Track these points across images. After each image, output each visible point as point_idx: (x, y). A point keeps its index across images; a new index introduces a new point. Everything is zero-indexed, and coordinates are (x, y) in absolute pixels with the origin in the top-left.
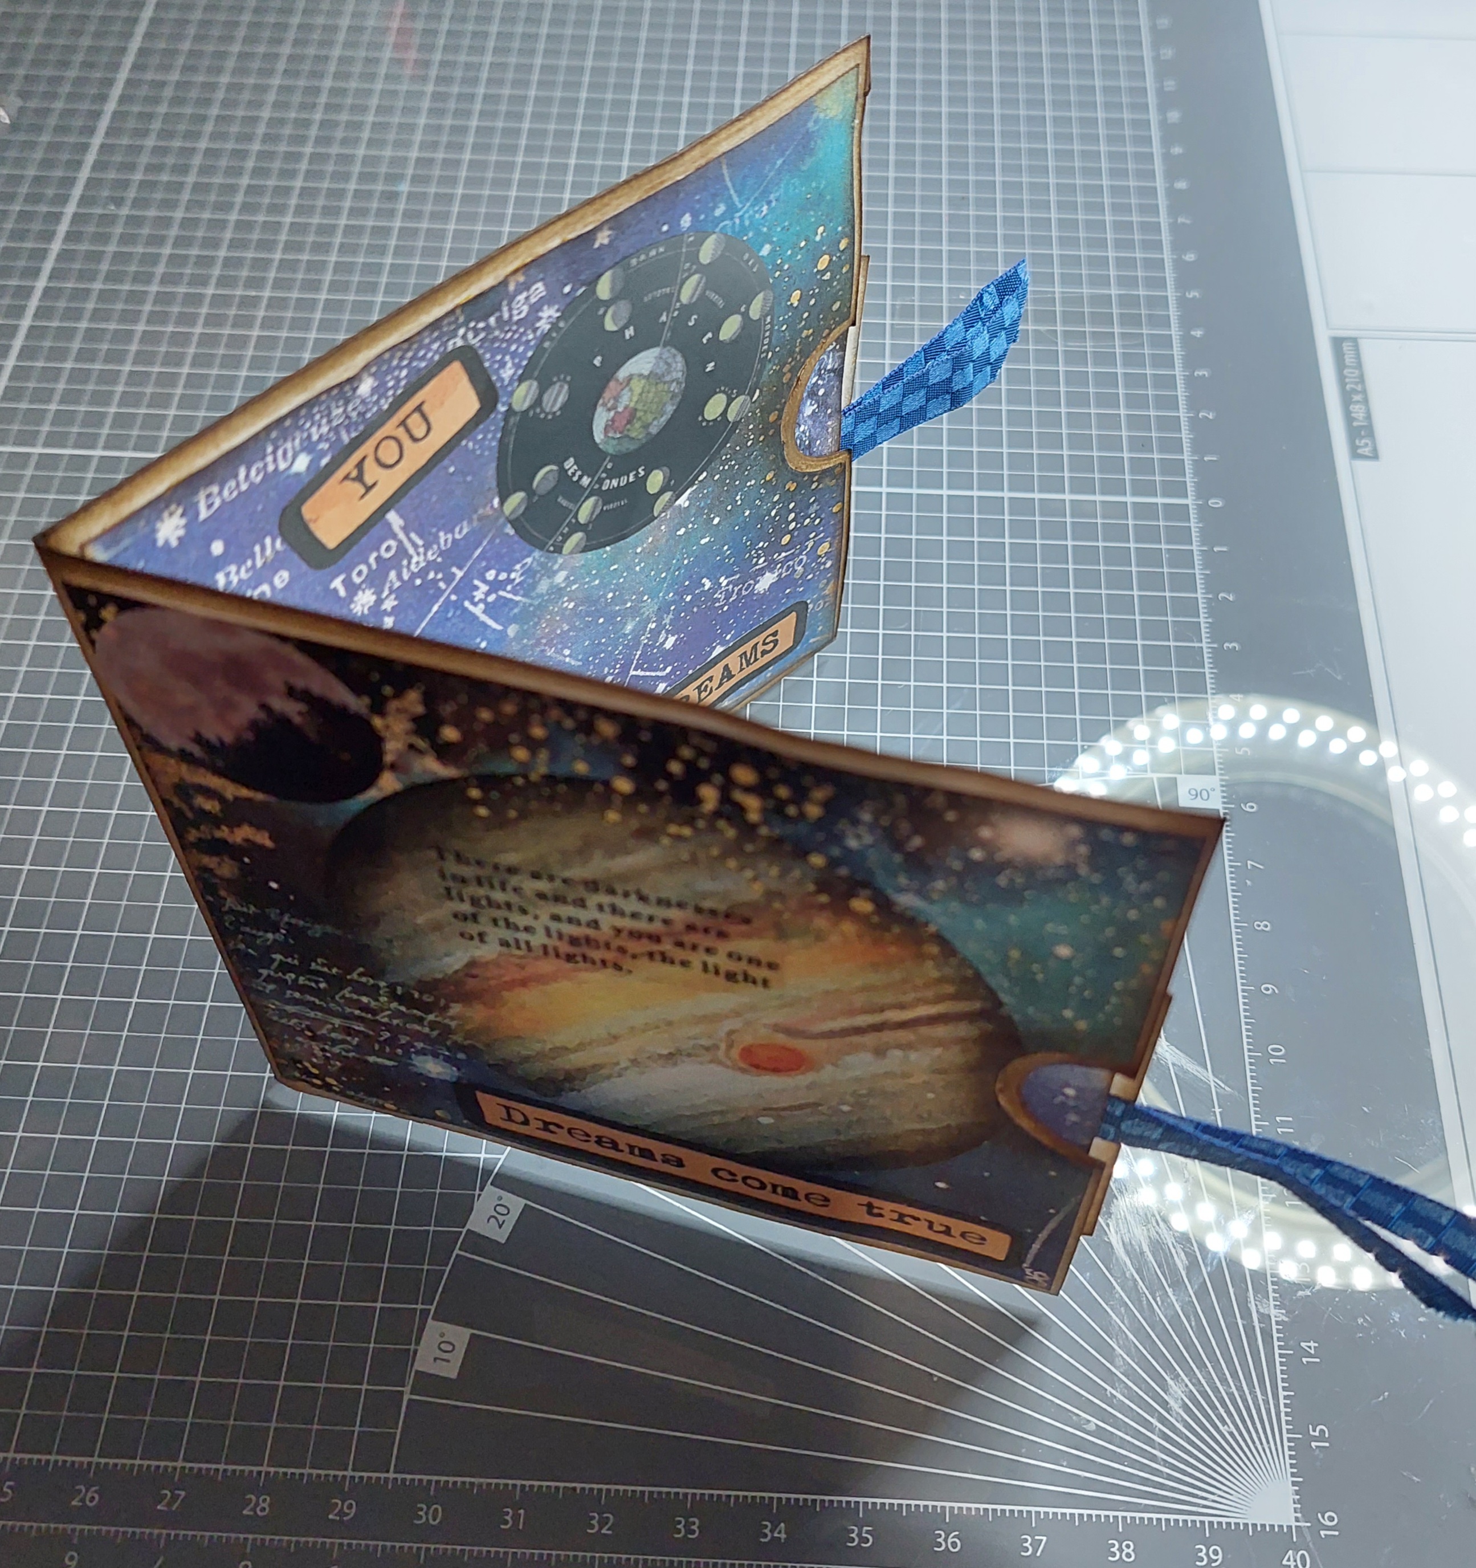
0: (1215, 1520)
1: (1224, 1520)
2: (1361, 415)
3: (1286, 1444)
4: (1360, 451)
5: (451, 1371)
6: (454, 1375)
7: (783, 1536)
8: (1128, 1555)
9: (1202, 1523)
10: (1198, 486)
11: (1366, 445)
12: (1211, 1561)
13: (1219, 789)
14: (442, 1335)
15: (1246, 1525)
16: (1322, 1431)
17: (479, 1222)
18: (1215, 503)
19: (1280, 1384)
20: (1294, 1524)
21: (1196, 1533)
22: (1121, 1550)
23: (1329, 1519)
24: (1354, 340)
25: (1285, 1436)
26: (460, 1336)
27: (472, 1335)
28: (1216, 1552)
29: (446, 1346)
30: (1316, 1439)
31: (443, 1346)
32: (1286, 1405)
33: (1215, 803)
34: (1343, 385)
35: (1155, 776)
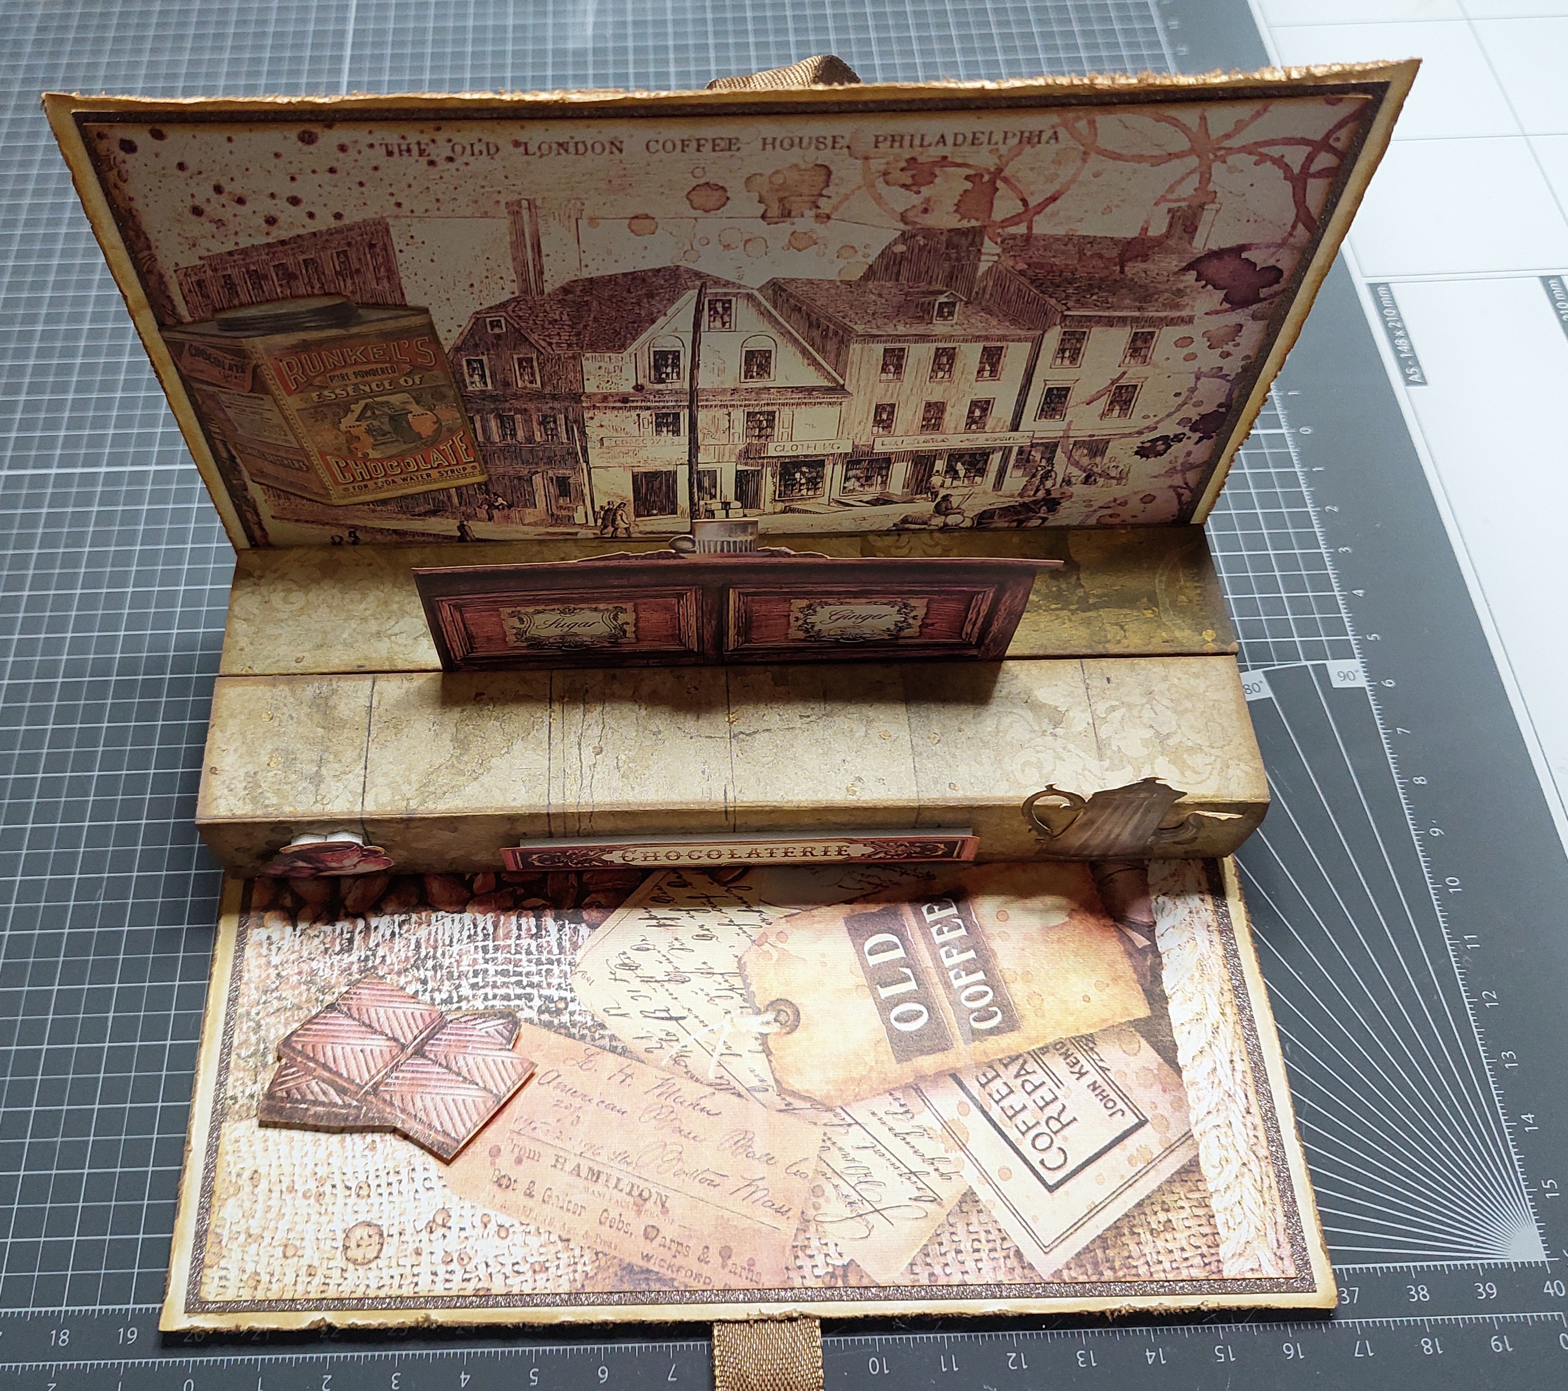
2: (1406, 348)
4: (1411, 378)
11: (1415, 372)
24: (1386, 284)
33: (1361, 681)
34: (1385, 323)
35: (1309, 663)
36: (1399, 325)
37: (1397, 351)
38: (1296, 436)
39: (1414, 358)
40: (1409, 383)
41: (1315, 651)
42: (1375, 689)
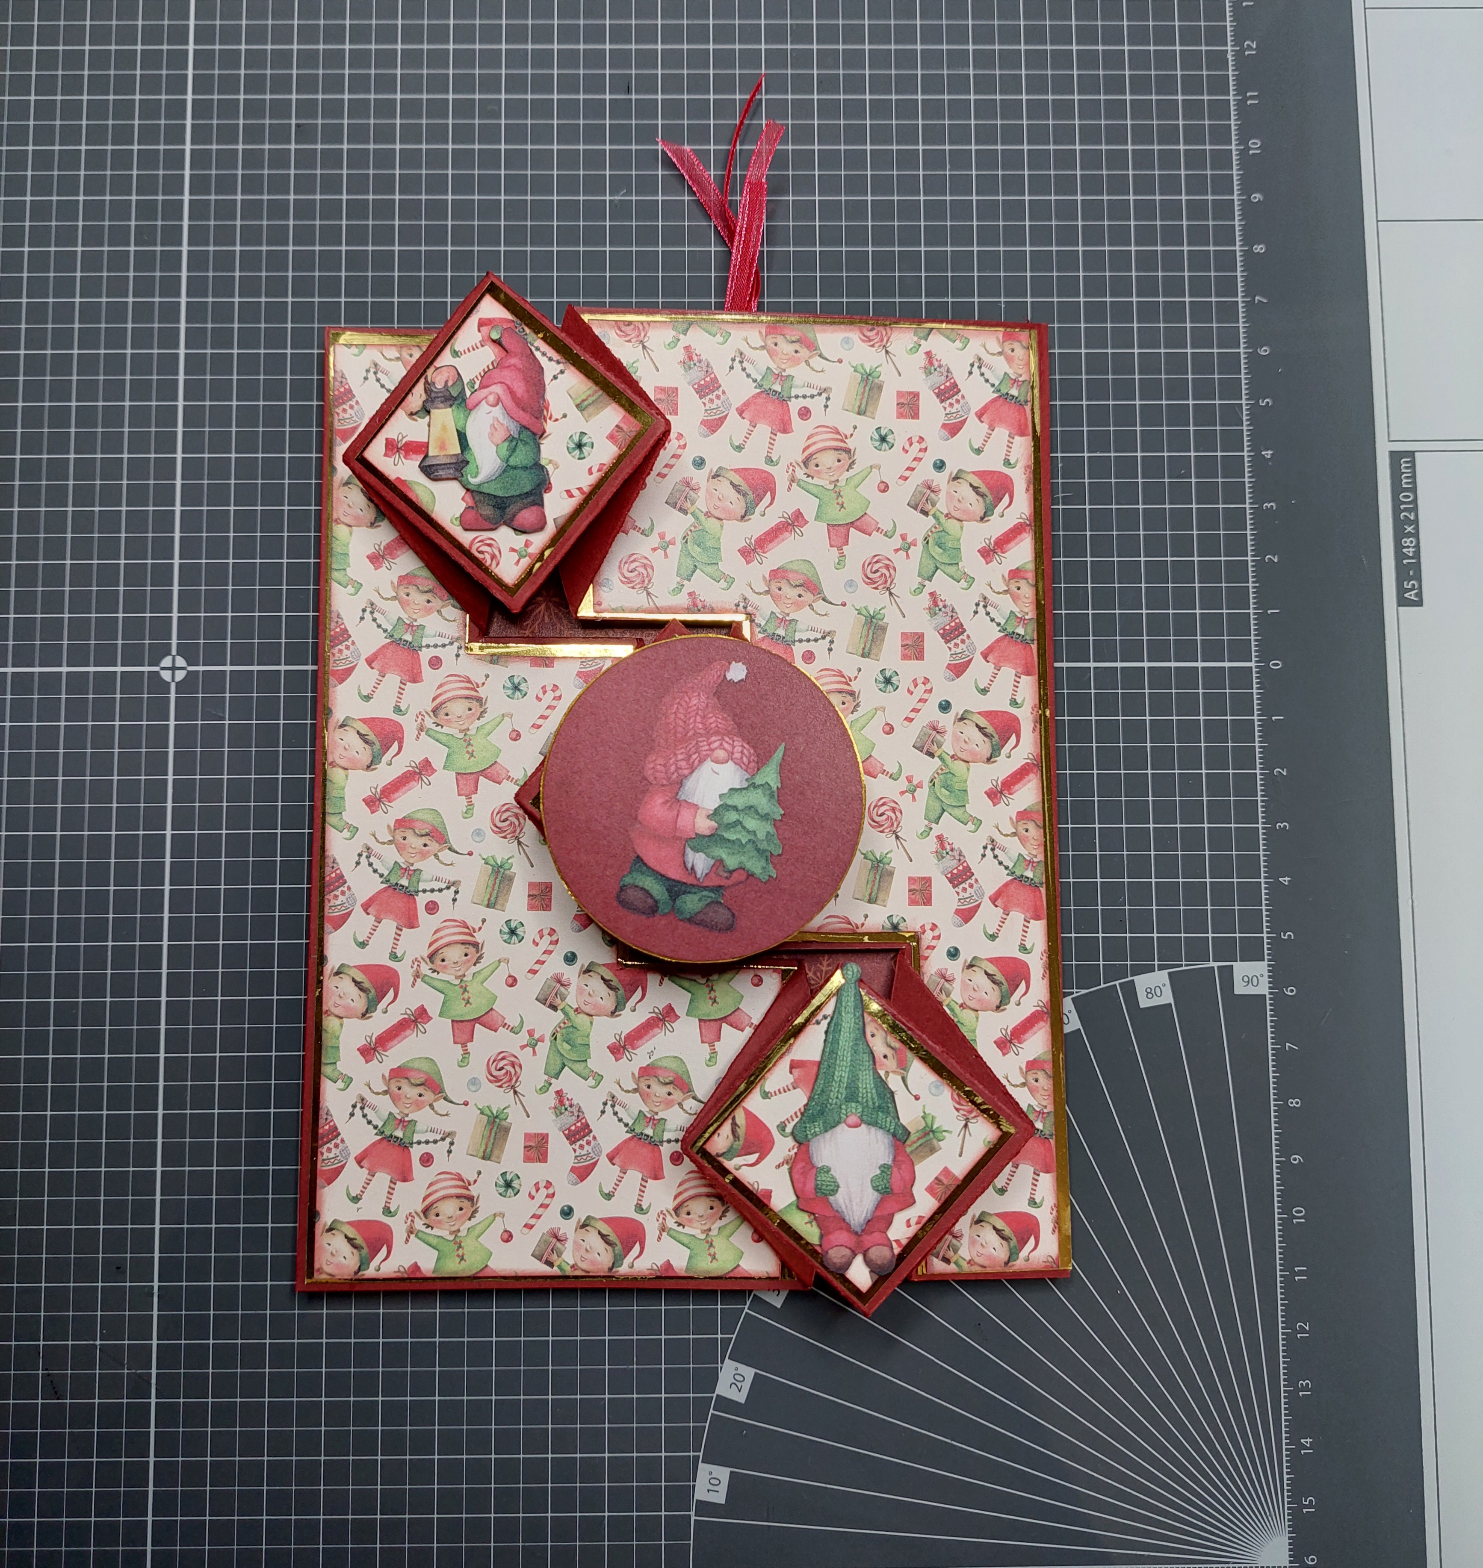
2: (1410, 552)
3: (1286, 1511)
4: (1406, 595)
5: (720, 1498)
6: (723, 1502)
10: (1260, 644)
11: (1413, 589)
13: (1266, 974)
14: (711, 1473)
16: (1311, 1501)
17: (725, 1388)
18: (1276, 665)
19: (1285, 1470)
20: (1288, 1565)
24: (1411, 454)
25: (1286, 1506)
26: (723, 1473)
27: (731, 1472)
30: (1306, 1507)
31: (712, 1481)
32: (1288, 1485)
33: (1263, 988)
34: (1396, 511)
35: (1216, 965)
36: (1412, 518)
37: (1399, 554)
38: (1263, 672)
39: (1417, 567)
40: (1403, 602)
41: (1226, 951)
42: (1275, 997)
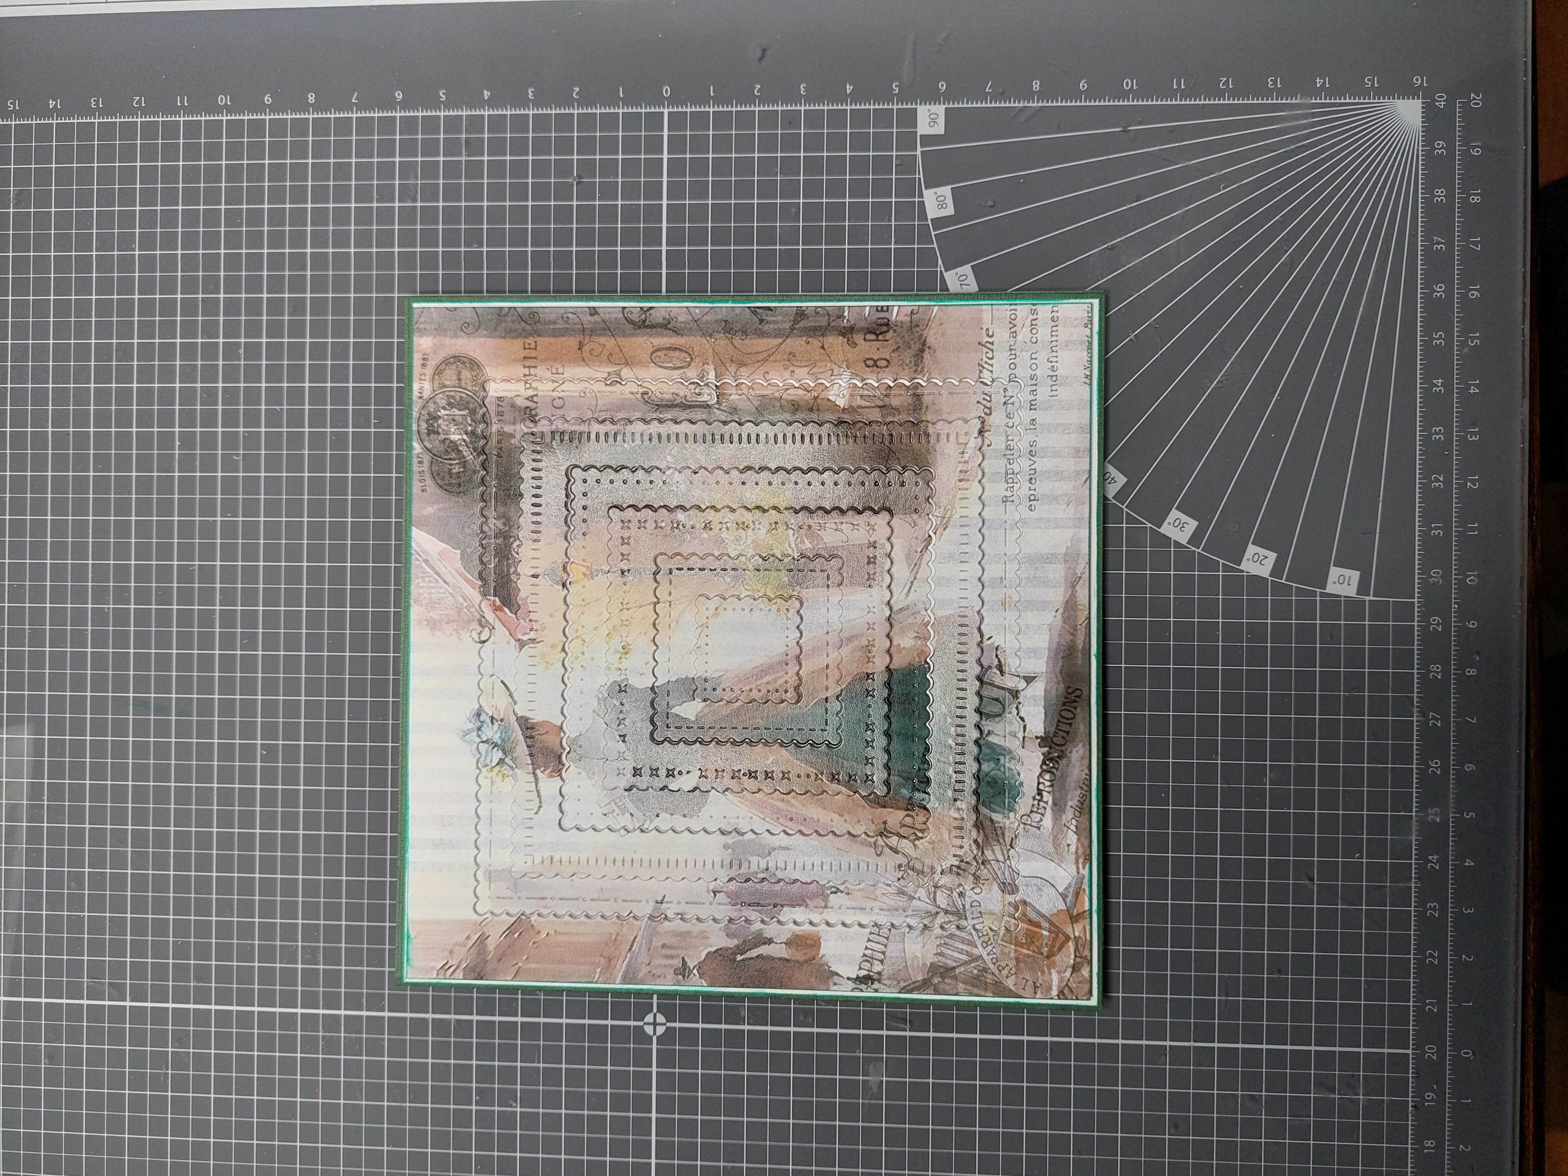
0: (1421, 143)
1: (1421, 139)
3: (1376, 101)
5: (1355, 575)
6: (1358, 573)
7: (1440, 381)
8: (1442, 192)
9: (1422, 151)
10: (649, 104)
12: (1443, 148)
13: (928, 107)
14: (1334, 583)
15: (1423, 127)
16: (1368, 80)
17: (1264, 570)
18: (666, 91)
19: (1342, 101)
20: (1421, 101)
21: (1429, 155)
22: (1439, 196)
23: (1417, 81)
25: (1372, 101)
26: (1335, 572)
27: (1334, 566)
28: (1438, 144)
29: (1341, 580)
30: (1373, 84)
31: (1341, 581)
32: (1355, 99)
